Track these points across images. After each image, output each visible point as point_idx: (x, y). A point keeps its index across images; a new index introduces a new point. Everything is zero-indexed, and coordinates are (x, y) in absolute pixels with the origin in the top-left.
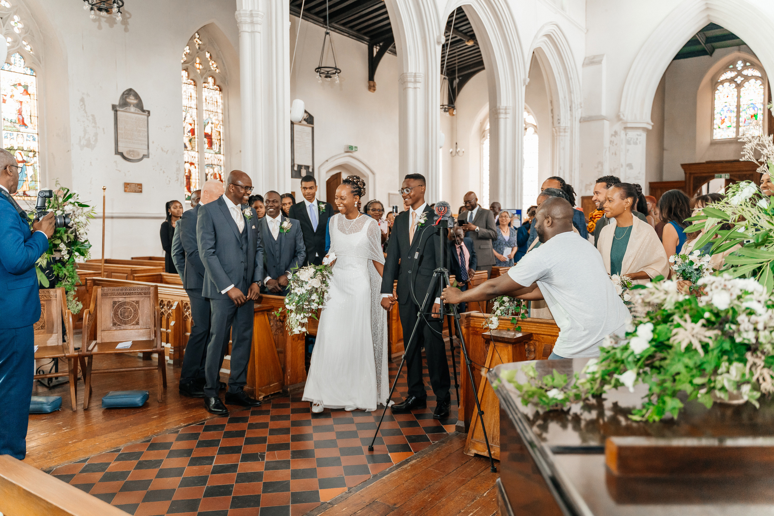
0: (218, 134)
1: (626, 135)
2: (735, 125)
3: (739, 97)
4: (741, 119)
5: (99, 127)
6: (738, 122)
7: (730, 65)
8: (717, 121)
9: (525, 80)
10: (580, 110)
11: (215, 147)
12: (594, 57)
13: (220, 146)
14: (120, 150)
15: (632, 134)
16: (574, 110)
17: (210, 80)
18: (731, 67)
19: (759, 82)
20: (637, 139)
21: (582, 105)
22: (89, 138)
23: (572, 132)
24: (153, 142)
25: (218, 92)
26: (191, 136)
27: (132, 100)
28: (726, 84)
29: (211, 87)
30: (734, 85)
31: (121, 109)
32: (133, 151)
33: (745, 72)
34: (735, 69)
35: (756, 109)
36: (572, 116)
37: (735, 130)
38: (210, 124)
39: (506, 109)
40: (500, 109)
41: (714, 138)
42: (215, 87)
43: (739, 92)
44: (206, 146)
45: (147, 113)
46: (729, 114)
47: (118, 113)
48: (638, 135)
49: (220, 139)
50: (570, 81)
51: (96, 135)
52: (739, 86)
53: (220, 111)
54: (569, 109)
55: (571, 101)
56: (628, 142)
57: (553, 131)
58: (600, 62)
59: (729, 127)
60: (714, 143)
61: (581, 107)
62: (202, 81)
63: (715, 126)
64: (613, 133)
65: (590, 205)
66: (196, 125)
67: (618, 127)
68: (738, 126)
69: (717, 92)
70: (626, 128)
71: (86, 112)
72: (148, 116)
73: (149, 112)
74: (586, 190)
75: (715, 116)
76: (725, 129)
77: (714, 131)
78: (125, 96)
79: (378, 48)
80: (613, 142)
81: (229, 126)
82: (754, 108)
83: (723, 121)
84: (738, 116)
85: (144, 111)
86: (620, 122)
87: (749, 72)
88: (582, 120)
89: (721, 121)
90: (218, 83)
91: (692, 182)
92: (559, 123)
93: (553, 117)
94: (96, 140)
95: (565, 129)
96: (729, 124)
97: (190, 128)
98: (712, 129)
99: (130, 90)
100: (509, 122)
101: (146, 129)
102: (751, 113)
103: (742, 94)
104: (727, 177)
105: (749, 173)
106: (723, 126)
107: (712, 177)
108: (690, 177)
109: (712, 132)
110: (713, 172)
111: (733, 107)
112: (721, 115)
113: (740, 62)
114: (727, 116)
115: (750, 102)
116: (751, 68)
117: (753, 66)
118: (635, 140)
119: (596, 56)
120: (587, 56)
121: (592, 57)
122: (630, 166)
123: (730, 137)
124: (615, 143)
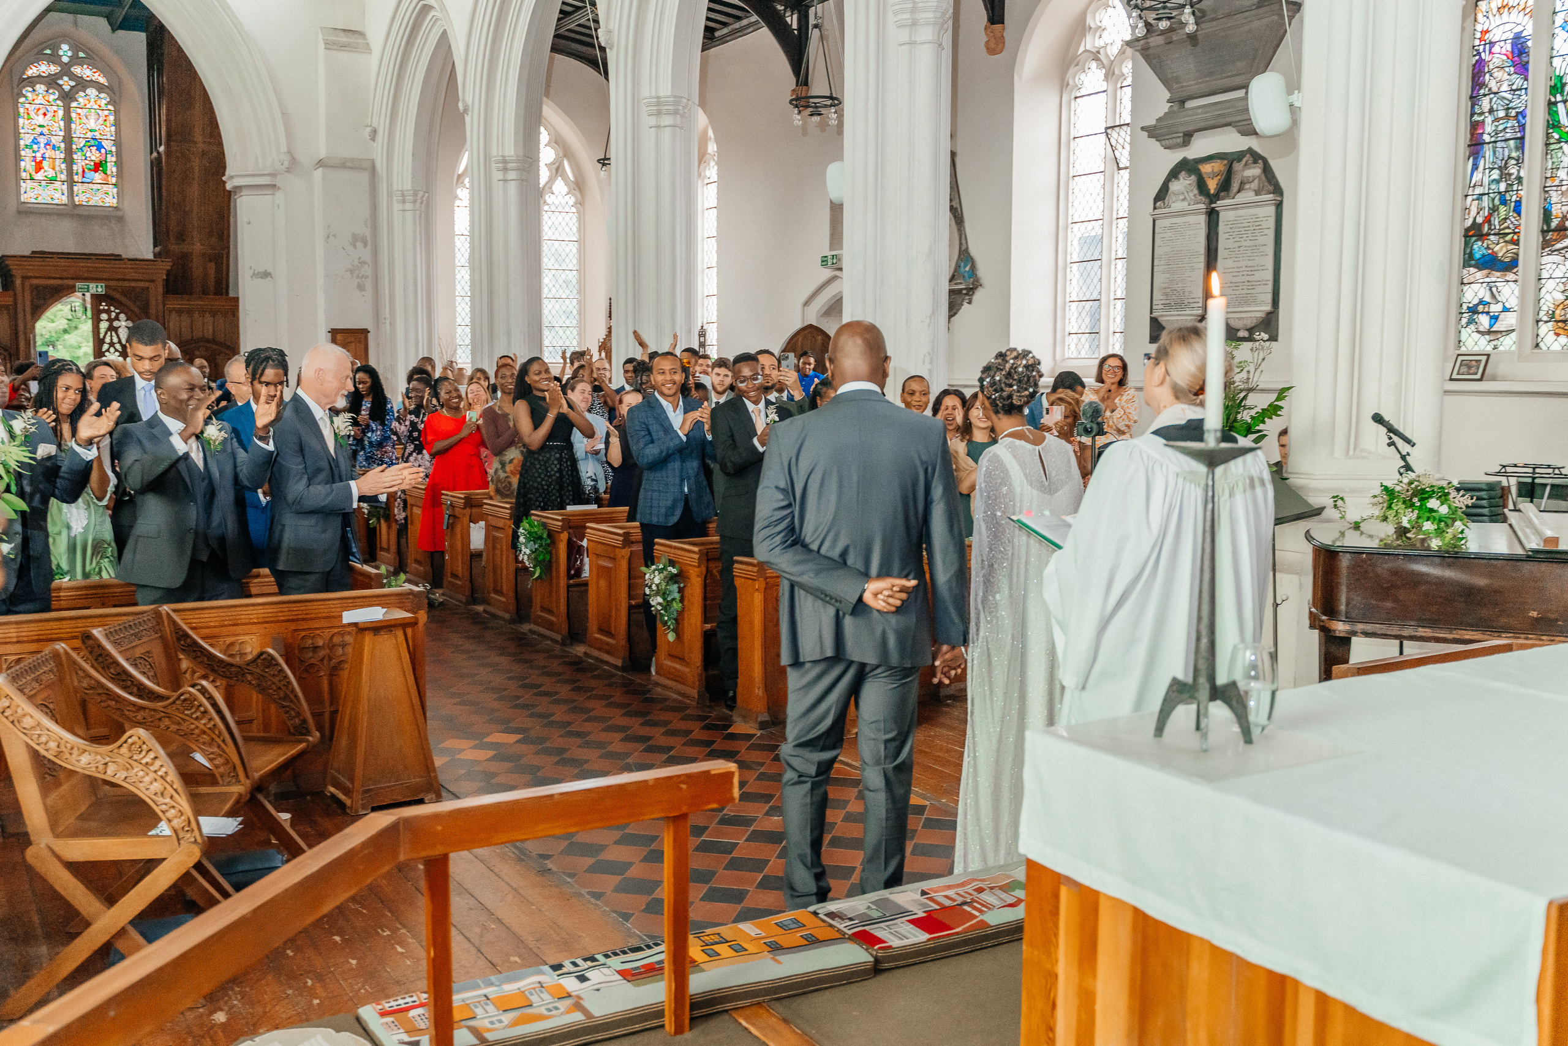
2: (63, 177)
3: (68, 119)
4: (75, 167)
6: (70, 173)
7: (47, 50)
8: (27, 164)
18: (49, 53)
19: (104, 99)
28: (40, 88)
30: (54, 94)
33: (77, 70)
34: (54, 59)
35: (103, 151)
37: (65, 187)
41: (24, 198)
43: (67, 110)
46: (49, 153)
52: (67, 98)
59: (51, 181)
60: (27, 212)
63: (24, 175)
68: (71, 183)
69: (22, 100)
75: (23, 153)
76: (44, 183)
77: (23, 184)
82: (100, 150)
83: (39, 168)
84: (69, 161)
87: (85, 72)
89: (33, 163)
96: (51, 173)
98: (18, 179)
102: (93, 158)
103: (73, 115)
104: (100, 290)
105: (142, 284)
106: (39, 176)
107: (71, 289)
108: (23, 285)
109: (18, 187)
110: (73, 278)
111: (57, 140)
112: (34, 152)
113: (65, 47)
114: (47, 155)
115: (89, 135)
116: (89, 65)
117: (92, 59)
123: (56, 201)
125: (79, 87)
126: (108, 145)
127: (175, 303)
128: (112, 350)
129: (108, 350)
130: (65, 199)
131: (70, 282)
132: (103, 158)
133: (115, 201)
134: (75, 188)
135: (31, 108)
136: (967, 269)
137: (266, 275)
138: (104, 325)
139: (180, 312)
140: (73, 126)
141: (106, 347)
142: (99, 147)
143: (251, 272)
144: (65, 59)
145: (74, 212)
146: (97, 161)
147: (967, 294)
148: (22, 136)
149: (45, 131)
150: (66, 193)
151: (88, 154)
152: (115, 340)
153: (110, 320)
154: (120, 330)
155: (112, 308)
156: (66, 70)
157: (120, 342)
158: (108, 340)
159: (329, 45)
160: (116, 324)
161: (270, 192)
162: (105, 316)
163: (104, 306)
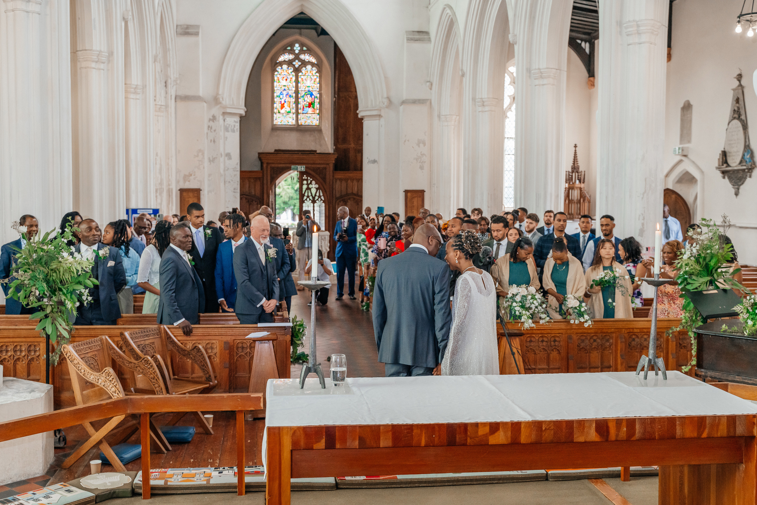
1: (224, 120)
2: (294, 111)
3: (297, 82)
4: (299, 106)
6: (297, 109)
7: (288, 47)
8: (277, 105)
10: (175, 88)
12: (188, 26)
15: (229, 121)
16: (169, 86)
18: (289, 48)
19: (315, 70)
21: (178, 82)
23: (167, 112)
28: (285, 67)
30: (291, 69)
33: (302, 57)
34: (292, 52)
35: (313, 97)
36: (166, 93)
37: (294, 116)
40: (130, 87)
41: (275, 122)
43: (297, 77)
46: (288, 99)
48: (235, 121)
52: (297, 71)
54: (164, 84)
56: (226, 129)
58: (196, 34)
59: (288, 113)
60: (275, 129)
61: (177, 84)
63: (275, 111)
64: (212, 118)
67: (216, 111)
68: (297, 113)
69: (276, 73)
70: (224, 114)
75: (275, 100)
76: (284, 114)
77: (275, 115)
80: (211, 128)
82: (311, 96)
83: (282, 107)
84: (297, 103)
86: (218, 106)
87: (306, 57)
88: (177, 99)
89: (280, 105)
91: (269, 171)
95: (161, 108)
96: (288, 109)
98: (273, 113)
102: (308, 101)
103: (300, 79)
104: (303, 169)
105: (322, 166)
106: (282, 111)
107: (289, 169)
108: (267, 167)
109: (273, 117)
110: (290, 163)
111: (292, 92)
112: (281, 99)
113: (297, 45)
114: (286, 100)
115: (307, 89)
116: (308, 53)
117: (310, 51)
118: (233, 127)
119: (190, 25)
120: (179, 23)
121: (185, 26)
122: (228, 155)
123: (290, 123)
124: (213, 129)
125: (302, 65)
126: (316, 94)
127: (340, 175)
128: (308, 199)
129: (306, 200)
130: (294, 122)
131: (288, 165)
132: (313, 100)
133: (318, 122)
134: (299, 116)
135: (280, 77)
136: (748, 157)
137: (374, 161)
138: (305, 187)
139: (341, 180)
140: (299, 85)
141: (305, 198)
142: (311, 95)
143: (368, 160)
144: (297, 52)
145: (299, 129)
146: (310, 102)
147: (748, 172)
148: (275, 91)
149: (286, 88)
150: (295, 119)
151: (306, 99)
152: (310, 194)
153: (308, 184)
154: (312, 189)
155: (309, 178)
156: (297, 57)
157: (312, 195)
158: (306, 194)
159: (409, 40)
160: (310, 186)
161: (378, 118)
162: (305, 182)
163: (305, 177)
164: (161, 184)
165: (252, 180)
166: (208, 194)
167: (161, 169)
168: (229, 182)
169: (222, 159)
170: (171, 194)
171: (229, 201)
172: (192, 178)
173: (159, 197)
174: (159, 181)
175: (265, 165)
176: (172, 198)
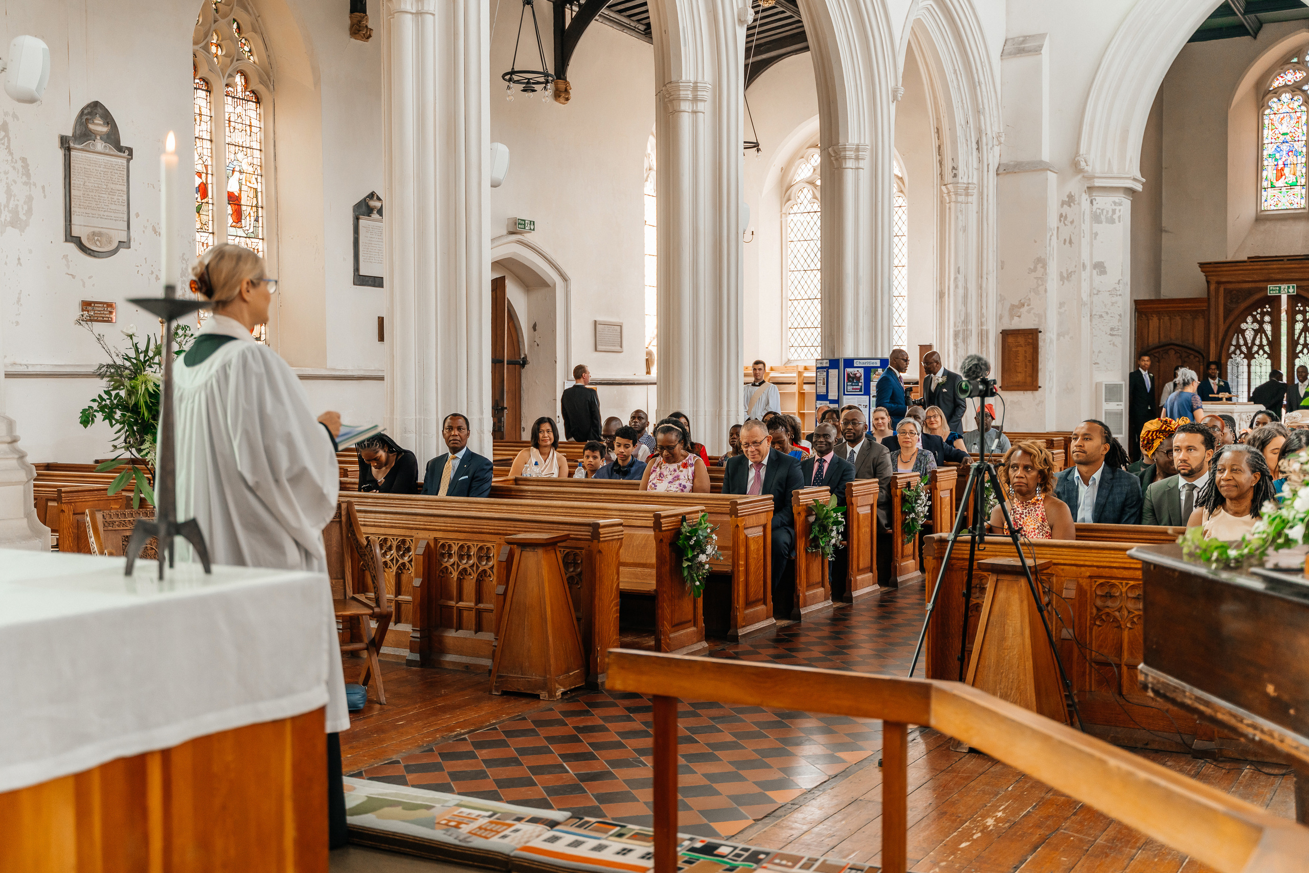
0: (252, 194)
1: (1092, 202)
2: (1303, 180)
5: (35, 185)
7: (1292, 58)
8: (1269, 173)
9: (895, 91)
10: (997, 149)
11: (248, 222)
12: (1025, 39)
13: (257, 220)
14: (75, 233)
15: (1104, 202)
16: (985, 148)
17: (239, 80)
18: (1295, 60)
20: (1114, 211)
21: (1002, 139)
22: (17, 206)
23: (981, 194)
24: (137, 215)
25: (252, 105)
26: (199, 200)
27: (98, 126)
28: (1286, 97)
29: (240, 95)
30: (1299, 101)
31: (77, 146)
32: (100, 234)
34: (1303, 65)
36: (980, 160)
37: (1304, 191)
38: (237, 174)
39: (857, 150)
40: (845, 149)
41: (1265, 206)
42: (247, 93)
44: (230, 221)
45: (127, 152)
46: (1292, 159)
47: (73, 153)
48: (1115, 203)
49: (257, 207)
50: (978, 88)
51: (30, 199)
53: (256, 145)
54: (975, 146)
55: (980, 131)
56: (1096, 218)
57: (941, 190)
58: (1037, 50)
59: (1291, 187)
60: (1262, 219)
61: (1000, 143)
62: (224, 82)
63: (1265, 184)
64: (1066, 199)
65: (1019, 349)
66: (210, 176)
67: (1075, 185)
69: (1267, 112)
70: (1090, 189)
71: (11, 154)
72: (128, 161)
73: (130, 151)
74: (1012, 317)
75: (1265, 163)
76: (1284, 189)
77: (1264, 193)
78: (85, 117)
79: (576, 9)
80: (1066, 217)
81: (276, 179)
83: (1280, 174)
85: (120, 149)
86: (1080, 176)
88: (1001, 171)
89: (1275, 172)
90: (252, 86)
91: (1221, 299)
92: (955, 176)
93: (941, 163)
94: (30, 211)
95: (967, 188)
96: (1291, 179)
97: (198, 181)
98: (1259, 189)
99: (96, 105)
100: (865, 175)
101: (125, 189)
104: (1291, 290)
106: (1280, 183)
107: (1263, 292)
108: (1217, 290)
109: (1259, 196)
110: (1265, 281)
111: (1300, 145)
112: (1276, 160)
114: (1288, 162)
118: (1110, 213)
119: (1029, 36)
120: (1010, 36)
121: (1021, 39)
122: (1100, 267)
123: (1295, 206)
124: (1069, 219)
128: (1305, 351)
129: (1301, 351)
131: (1262, 285)
135: (1276, 118)
138: (1299, 326)
141: (1299, 348)
148: (1265, 146)
149: (1288, 138)
153: (1305, 321)
155: (1307, 309)
162: (1299, 317)
163: (1300, 307)
164: (966, 322)
165: (1189, 317)
166: (1058, 339)
167: (965, 296)
168: (1101, 316)
169: (1085, 275)
170: (985, 340)
171: (1100, 352)
172: (1024, 310)
173: (961, 345)
174: (963, 318)
175: (1213, 287)
176: (988, 347)
